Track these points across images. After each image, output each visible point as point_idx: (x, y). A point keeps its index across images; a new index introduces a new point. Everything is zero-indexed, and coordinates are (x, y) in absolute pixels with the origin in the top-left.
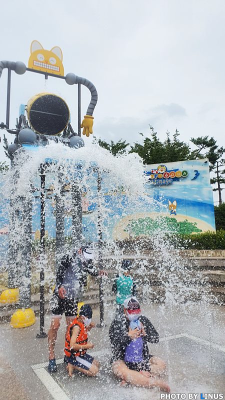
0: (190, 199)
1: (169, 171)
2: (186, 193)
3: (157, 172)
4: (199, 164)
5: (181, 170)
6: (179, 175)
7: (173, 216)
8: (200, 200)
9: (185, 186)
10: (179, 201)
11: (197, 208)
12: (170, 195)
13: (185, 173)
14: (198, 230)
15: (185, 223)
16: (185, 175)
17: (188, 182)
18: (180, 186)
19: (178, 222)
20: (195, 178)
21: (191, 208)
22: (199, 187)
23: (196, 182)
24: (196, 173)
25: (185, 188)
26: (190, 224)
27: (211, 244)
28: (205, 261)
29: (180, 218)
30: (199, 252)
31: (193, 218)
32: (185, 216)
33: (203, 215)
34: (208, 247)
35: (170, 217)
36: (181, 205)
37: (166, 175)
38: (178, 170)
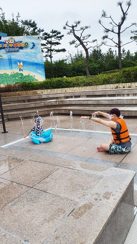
0: (31, 61)
1: (17, 42)
2: (28, 57)
3: (8, 43)
4: (35, 38)
5: (24, 42)
6: (23, 45)
7: (21, 72)
8: (36, 62)
9: (27, 52)
10: (24, 62)
11: (35, 67)
12: (18, 58)
13: (26, 44)
14: (36, 80)
15: (28, 76)
17: (28, 50)
18: (24, 52)
19: (24, 75)
20: (33, 48)
21: (31, 66)
22: (35, 53)
23: (33, 50)
24: (33, 44)
25: (27, 54)
26: (31, 76)
27: (49, 86)
28: (47, 95)
29: (25, 73)
30: (43, 91)
31: (33, 73)
32: (28, 71)
33: (38, 71)
34: (47, 88)
35: (19, 72)
36: (25, 65)
37: (15, 45)
38: (22, 42)
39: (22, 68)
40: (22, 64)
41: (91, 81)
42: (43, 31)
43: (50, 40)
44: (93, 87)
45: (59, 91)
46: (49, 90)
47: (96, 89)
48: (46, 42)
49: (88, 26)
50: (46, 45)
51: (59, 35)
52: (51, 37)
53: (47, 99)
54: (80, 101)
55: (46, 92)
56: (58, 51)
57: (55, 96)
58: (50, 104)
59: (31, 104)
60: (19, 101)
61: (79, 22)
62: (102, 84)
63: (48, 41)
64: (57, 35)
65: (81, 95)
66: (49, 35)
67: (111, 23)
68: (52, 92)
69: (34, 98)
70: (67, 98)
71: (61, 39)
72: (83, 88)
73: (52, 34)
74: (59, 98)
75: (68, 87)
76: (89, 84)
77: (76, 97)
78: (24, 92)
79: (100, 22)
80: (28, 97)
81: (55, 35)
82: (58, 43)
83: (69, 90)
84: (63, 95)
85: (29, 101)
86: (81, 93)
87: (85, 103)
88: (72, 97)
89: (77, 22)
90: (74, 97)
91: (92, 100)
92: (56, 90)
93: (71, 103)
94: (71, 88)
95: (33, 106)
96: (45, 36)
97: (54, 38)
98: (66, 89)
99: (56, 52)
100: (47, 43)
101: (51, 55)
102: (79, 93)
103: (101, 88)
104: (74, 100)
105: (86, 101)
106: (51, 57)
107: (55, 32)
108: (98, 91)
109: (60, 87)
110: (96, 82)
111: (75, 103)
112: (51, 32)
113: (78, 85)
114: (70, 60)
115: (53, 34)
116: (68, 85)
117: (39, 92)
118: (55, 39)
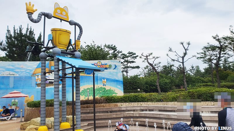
0: (113, 78)
1: (103, 64)
2: (111, 75)
3: (97, 65)
4: (117, 62)
5: (108, 64)
6: (107, 67)
7: (104, 87)
8: (117, 79)
9: (110, 72)
10: (107, 79)
11: (115, 83)
12: (103, 76)
13: (110, 66)
14: (115, 93)
15: (110, 90)
16: (110, 67)
17: (111, 70)
18: (108, 72)
19: (107, 89)
20: (115, 68)
21: (113, 82)
22: (117, 73)
23: (115, 70)
24: (115, 66)
25: (110, 73)
26: (112, 90)
27: (127, 100)
28: (126, 108)
29: (107, 88)
30: (122, 104)
31: (114, 87)
32: (110, 86)
33: (118, 86)
34: (126, 102)
35: (103, 87)
36: (108, 81)
37: (102, 66)
38: (107, 64)
39: (105, 84)
40: (105, 80)
41: (162, 98)
42: (121, 52)
43: (126, 59)
44: (164, 103)
45: (135, 104)
46: (127, 103)
47: (167, 105)
48: (124, 60)
49: (159, 57)
50: (124, 63)
51: (134, 56)
52: (127, 57)
53: (125, 111)
54: (154, 115)
55: (125, 105)
56: (133, 68)
57: (132, 109)
58: (128, 115)
59: (113, 115)
60: (103, 112)
61: (151, 54)
62: (171, 101)
63: (125, 60)
64: (133, 56)
65: (154, 109)
66: (126, 55)
67: (176, 55)
68: (130, 105)
69: (115, 109)
70: (143, 111)
71: (136, 59)
72: (156, 103)
73: (128, 54)
74: (135, 111)
75: (143, 101)
76: (160, 100)
77: (150, 110)
78: (108, 104)
79: (167, 55)
80: (111, 109)
81: (131, 56)
82: (133, 62)
83: (144, 104)
84: (139, 108)
85: (111, 112)
86: (154, 107)
87: (158, 116)
88: (146, 110)
89: (150, 54)
90: (148, 110)
91: (164, 115)
92: (133, 103)
93: (146, 116)
94: (145, 103)
95: (114, 116)
96: (123, 56)
97: (130, 57)
98: (141, 103)
99: (131, 69)
100: (124, 62)
101: (127, 71)
102: (153, 107)
103: (170, 105)
104: (149, 114)
105: (159, 115)
106: (127, 72)
107: (131, 53)
108: (168, 107)
109: (137, 101)
110: (166, 99)
111: (149, 116)
112: (128, 53)
113: (151, 100)
114: (143, 75)
115: (130, 55)
116: (143, 100)
117: (119, 104)
118: (131, 59)
